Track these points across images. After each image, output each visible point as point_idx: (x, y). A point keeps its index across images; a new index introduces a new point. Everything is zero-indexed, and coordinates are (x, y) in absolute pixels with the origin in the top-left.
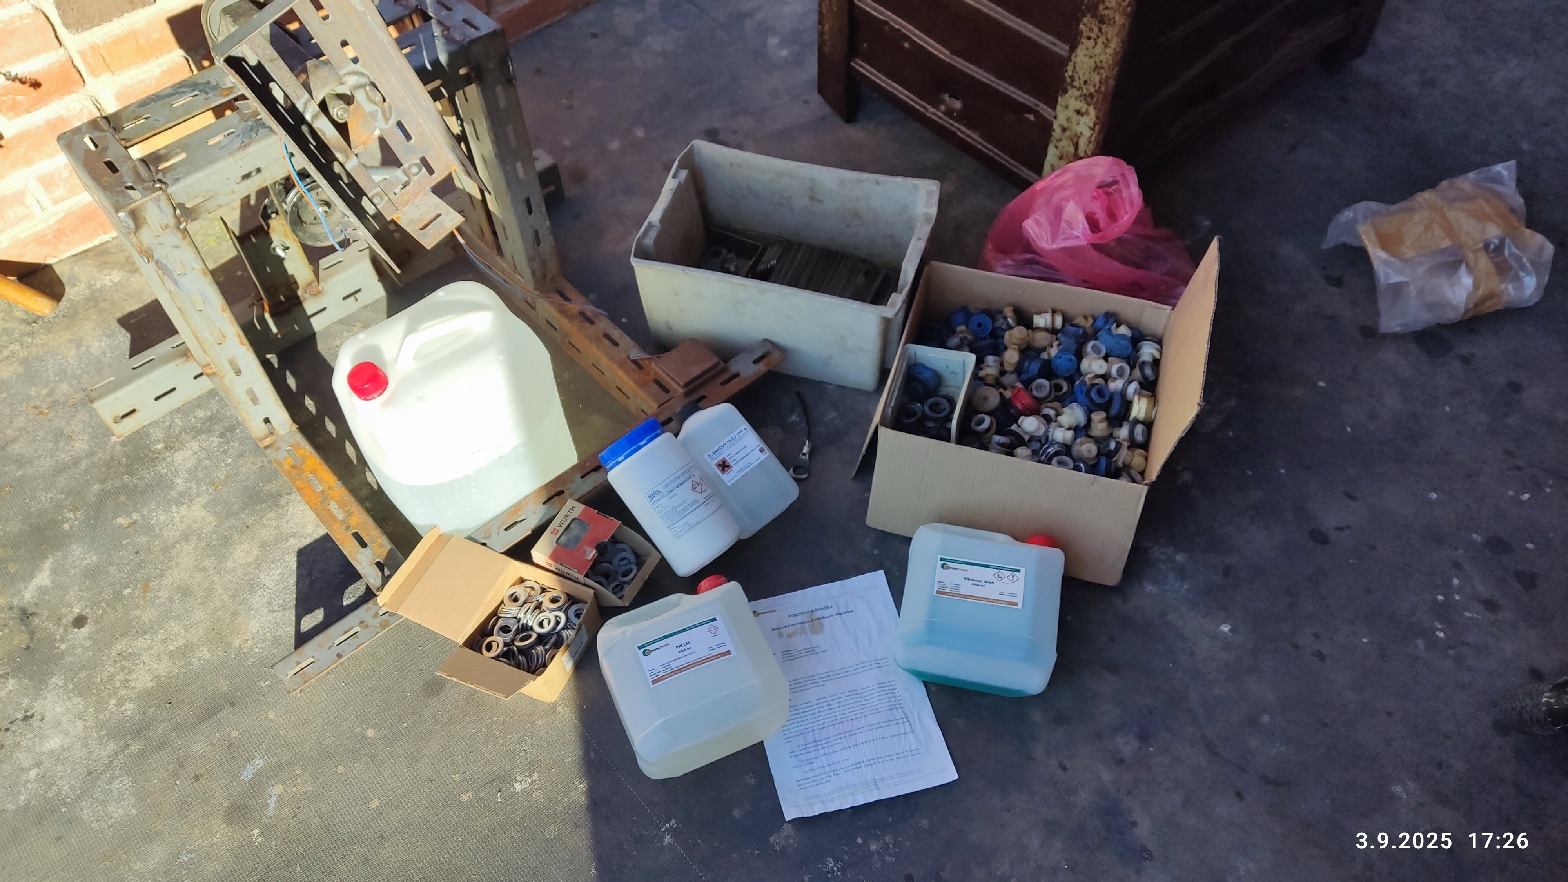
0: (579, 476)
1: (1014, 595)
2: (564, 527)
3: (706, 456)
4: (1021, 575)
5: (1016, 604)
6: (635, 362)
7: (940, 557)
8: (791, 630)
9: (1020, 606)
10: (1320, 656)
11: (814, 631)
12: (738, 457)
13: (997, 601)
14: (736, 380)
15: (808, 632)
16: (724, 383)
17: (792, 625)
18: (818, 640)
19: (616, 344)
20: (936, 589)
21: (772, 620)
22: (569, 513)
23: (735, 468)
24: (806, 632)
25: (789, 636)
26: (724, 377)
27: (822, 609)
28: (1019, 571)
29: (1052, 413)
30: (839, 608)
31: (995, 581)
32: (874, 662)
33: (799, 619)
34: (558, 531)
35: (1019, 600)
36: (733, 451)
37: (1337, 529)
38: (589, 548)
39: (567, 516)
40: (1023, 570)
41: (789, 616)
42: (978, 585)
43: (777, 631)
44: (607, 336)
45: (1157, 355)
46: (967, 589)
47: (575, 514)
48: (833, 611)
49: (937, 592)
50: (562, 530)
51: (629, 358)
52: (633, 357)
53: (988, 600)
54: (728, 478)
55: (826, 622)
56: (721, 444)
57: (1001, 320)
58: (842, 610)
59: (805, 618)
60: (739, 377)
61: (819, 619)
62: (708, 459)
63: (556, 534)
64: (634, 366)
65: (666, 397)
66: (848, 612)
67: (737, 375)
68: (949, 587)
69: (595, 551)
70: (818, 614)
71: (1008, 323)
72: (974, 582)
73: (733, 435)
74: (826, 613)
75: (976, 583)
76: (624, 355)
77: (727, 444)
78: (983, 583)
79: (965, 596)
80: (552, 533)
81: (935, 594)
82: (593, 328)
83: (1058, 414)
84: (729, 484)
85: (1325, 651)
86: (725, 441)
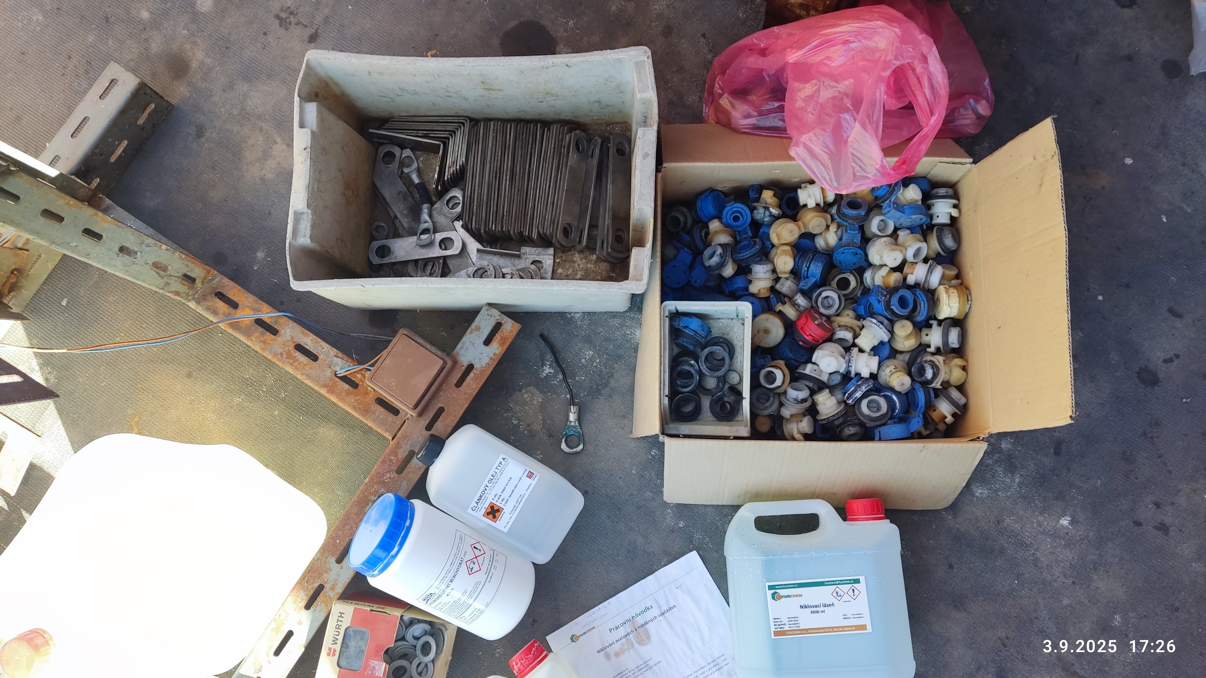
0: (333, 560)
1: (859, 616)
2: (340, 642)
3: (470, 511)
4: (861, 587)
5: (864, 627)
6: (344, 379)
7: (767, 584)
8: (616, 647)
9: (869, 629)
10: (1163, 528)
11: (641, 642)
12: (506, 495)
13: (842, 628)
14: (472, 375)
15: (636, 644)
16: (459, 384)
17: (617, 641)
18: (647, 651)
19: (314, 357)
20: (773, 629)
21: (593, 641)
22: (339, 623)
23: (507, 509)
24: (633, 645)
25: (617, 655)
26: (457, 375)
27: (642, 612)
28: (857, 581)
29: (847, 335)
30: (660, 607)
31: (835, 602)
32: (712, 665)
33: (622, 632)
34: (335, 651)
35: (866, 620)
36: (498, 489)
37: (1166, 361)
38: (376, 662)
39: (338, 627)
40: (862, 579)
41: (610, 630)
42: (818, 612)
43: (602, 653)
44: (299, 348)
45: (955, 213)
46: (807, 620)
47: (346, 622)
48: (655, 612)
49: (776, 634)
50: (338, 647)
51: (336, 375)
52: (342, 373)
53: (832, 629)
54: (503, 523)
55: (650, 627)
56: (483, 488)
57: (761, 210)
58: (665, 608)
59: (628, 628)
60: (474, 371)
61: (642, 626)
62: (473, 513)
63: (334, 655)
64: (346, 386)
65: (398, 420)
66: (670, 609)
67: (471, 367)
68: (787, 623)
69: (384, 664)
70: (640, 620)
71: (771, 213)
72: (813, 609)
73: (492, 472)
74: (649, 615)
75: (815, 609)
76: (328, 373)
77: (489, 485)
78: (822, 609)
79: (807, 631)
80: (328, 654)
81: (773, 637)
82: (279, 339)
83: (856, 336)
84: (506, 531)
85: (1168, 521)
86: (486, 482)
